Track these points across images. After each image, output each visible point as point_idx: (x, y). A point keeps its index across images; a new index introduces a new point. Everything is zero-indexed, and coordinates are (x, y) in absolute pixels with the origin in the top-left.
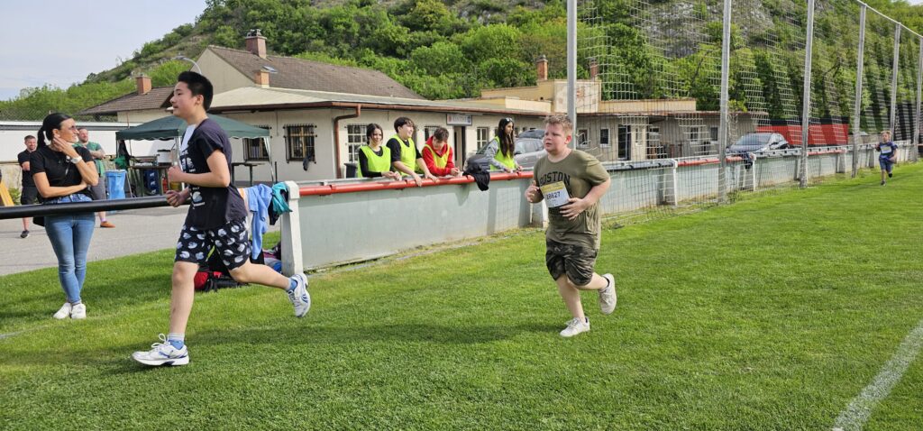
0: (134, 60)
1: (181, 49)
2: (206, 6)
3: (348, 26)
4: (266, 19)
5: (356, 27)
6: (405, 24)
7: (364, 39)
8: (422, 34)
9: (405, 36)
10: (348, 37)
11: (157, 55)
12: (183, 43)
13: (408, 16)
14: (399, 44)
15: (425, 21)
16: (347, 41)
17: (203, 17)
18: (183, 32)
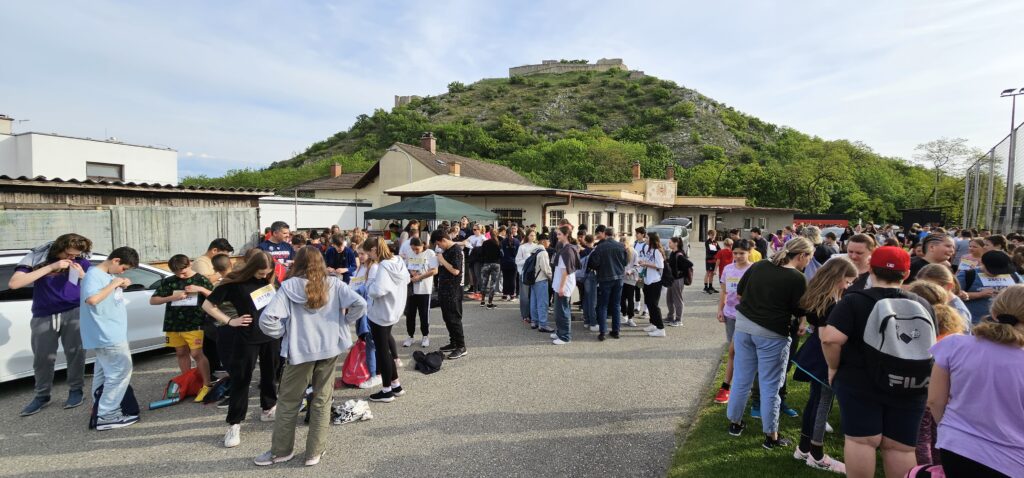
0: (306, 154)
1: (340, 148)
2: (356, 120)
3: (456, 137)
4: (399, 130)
5: (461, 138)
6: (495, 137)
7: (466, 145)
8: (507, 144)
9: (495, 145)
10: (456, 143)
11: (322, 151)
12: (341, 144)
13: (496, 132)
14: (492, 150)
15: (508, 136)
16: (455, 146)
17: (354, 128)
18: (340, 137)
